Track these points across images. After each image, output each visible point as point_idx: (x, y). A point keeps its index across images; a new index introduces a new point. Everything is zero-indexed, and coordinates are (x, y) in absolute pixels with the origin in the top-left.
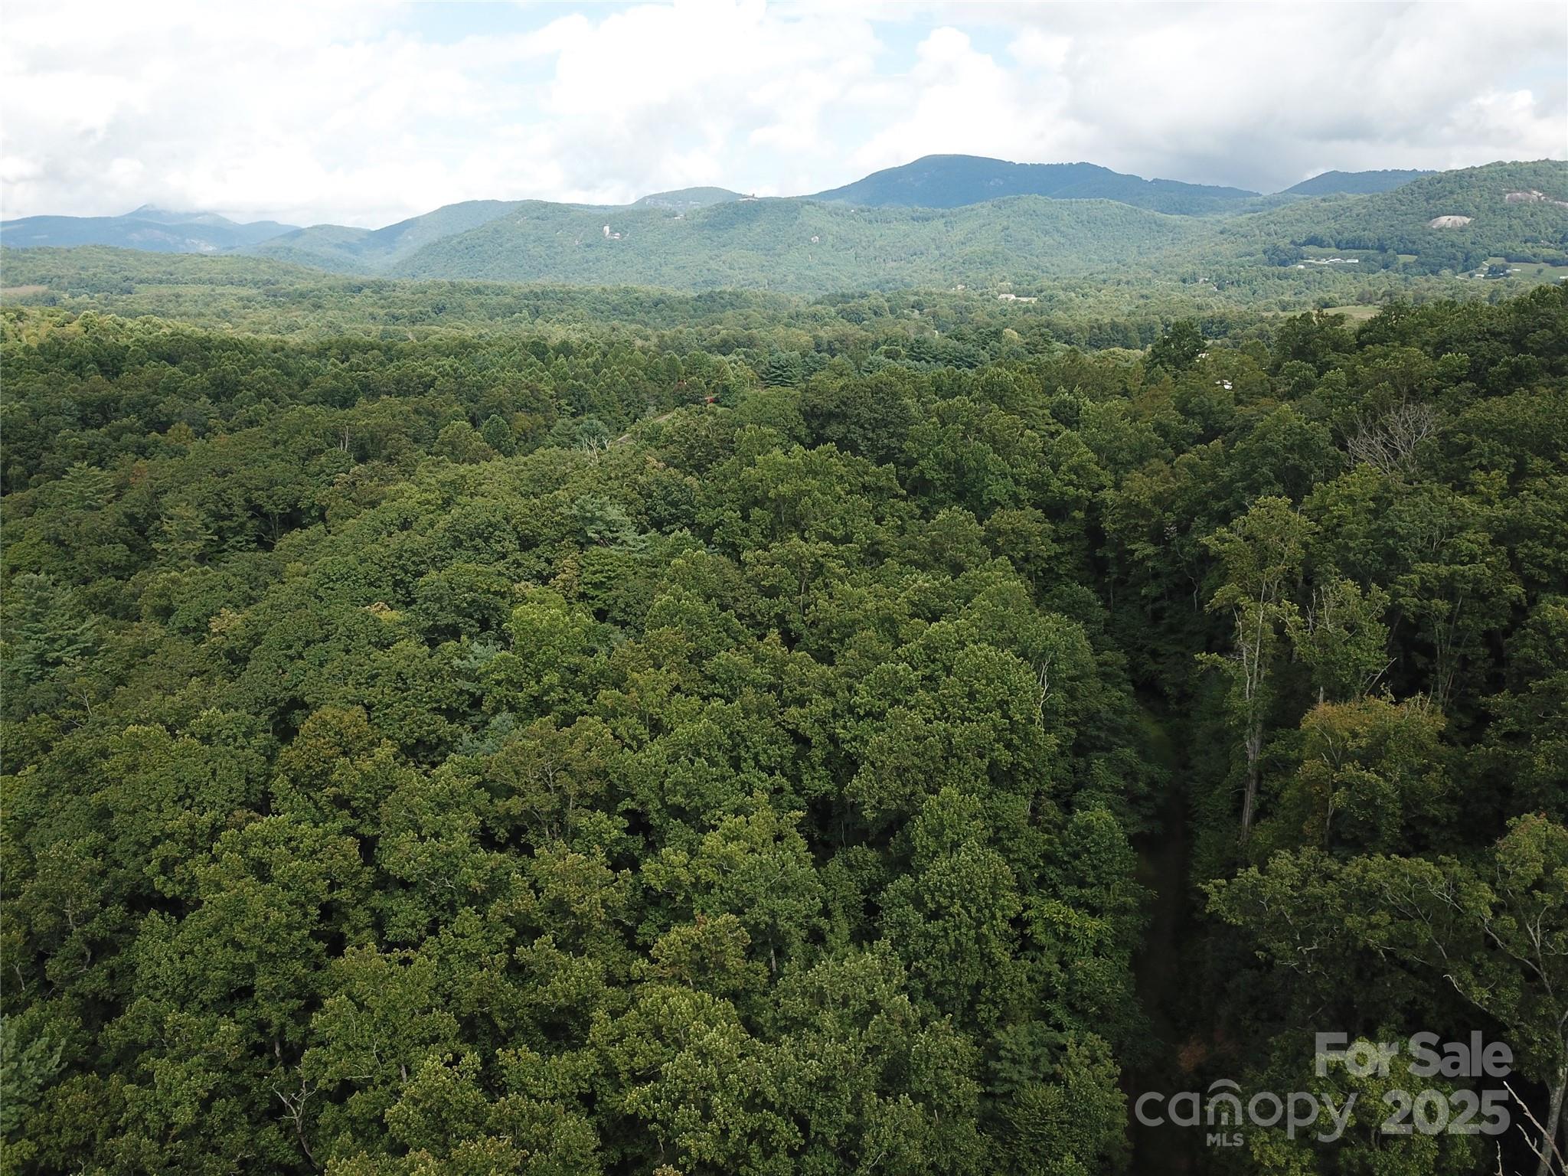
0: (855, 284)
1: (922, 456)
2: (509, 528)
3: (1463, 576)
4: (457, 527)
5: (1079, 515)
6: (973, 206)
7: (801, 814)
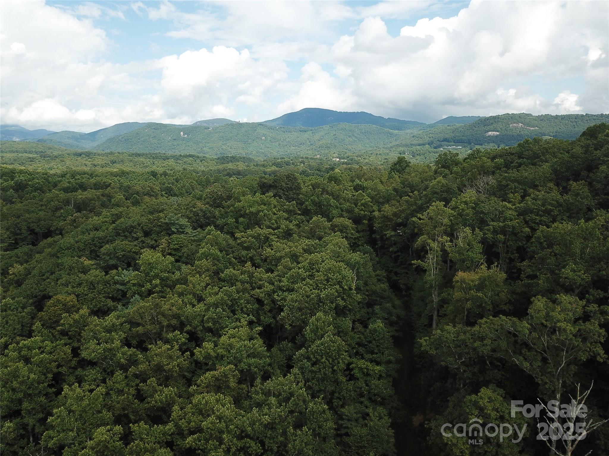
0: (279, 155)
1: (307, 201)
2: (140, 228)
3: (508, 226)
4: (118, 228)
5: (365, 222)
6: (322, 127)
7: (261, 328)
